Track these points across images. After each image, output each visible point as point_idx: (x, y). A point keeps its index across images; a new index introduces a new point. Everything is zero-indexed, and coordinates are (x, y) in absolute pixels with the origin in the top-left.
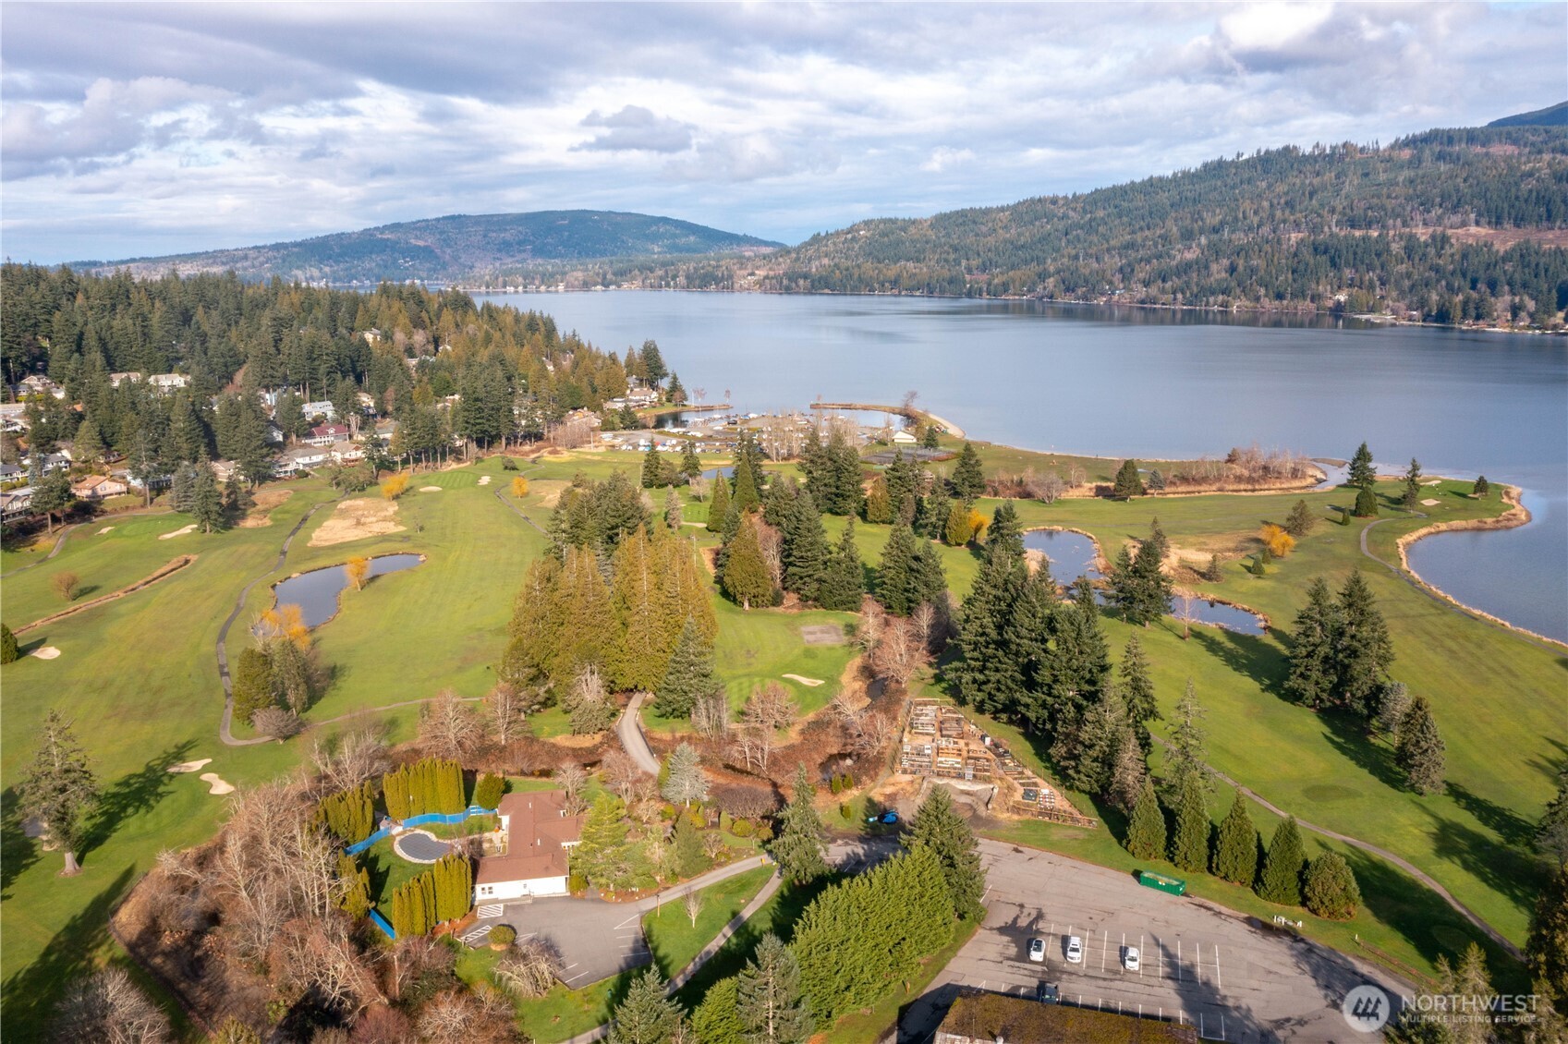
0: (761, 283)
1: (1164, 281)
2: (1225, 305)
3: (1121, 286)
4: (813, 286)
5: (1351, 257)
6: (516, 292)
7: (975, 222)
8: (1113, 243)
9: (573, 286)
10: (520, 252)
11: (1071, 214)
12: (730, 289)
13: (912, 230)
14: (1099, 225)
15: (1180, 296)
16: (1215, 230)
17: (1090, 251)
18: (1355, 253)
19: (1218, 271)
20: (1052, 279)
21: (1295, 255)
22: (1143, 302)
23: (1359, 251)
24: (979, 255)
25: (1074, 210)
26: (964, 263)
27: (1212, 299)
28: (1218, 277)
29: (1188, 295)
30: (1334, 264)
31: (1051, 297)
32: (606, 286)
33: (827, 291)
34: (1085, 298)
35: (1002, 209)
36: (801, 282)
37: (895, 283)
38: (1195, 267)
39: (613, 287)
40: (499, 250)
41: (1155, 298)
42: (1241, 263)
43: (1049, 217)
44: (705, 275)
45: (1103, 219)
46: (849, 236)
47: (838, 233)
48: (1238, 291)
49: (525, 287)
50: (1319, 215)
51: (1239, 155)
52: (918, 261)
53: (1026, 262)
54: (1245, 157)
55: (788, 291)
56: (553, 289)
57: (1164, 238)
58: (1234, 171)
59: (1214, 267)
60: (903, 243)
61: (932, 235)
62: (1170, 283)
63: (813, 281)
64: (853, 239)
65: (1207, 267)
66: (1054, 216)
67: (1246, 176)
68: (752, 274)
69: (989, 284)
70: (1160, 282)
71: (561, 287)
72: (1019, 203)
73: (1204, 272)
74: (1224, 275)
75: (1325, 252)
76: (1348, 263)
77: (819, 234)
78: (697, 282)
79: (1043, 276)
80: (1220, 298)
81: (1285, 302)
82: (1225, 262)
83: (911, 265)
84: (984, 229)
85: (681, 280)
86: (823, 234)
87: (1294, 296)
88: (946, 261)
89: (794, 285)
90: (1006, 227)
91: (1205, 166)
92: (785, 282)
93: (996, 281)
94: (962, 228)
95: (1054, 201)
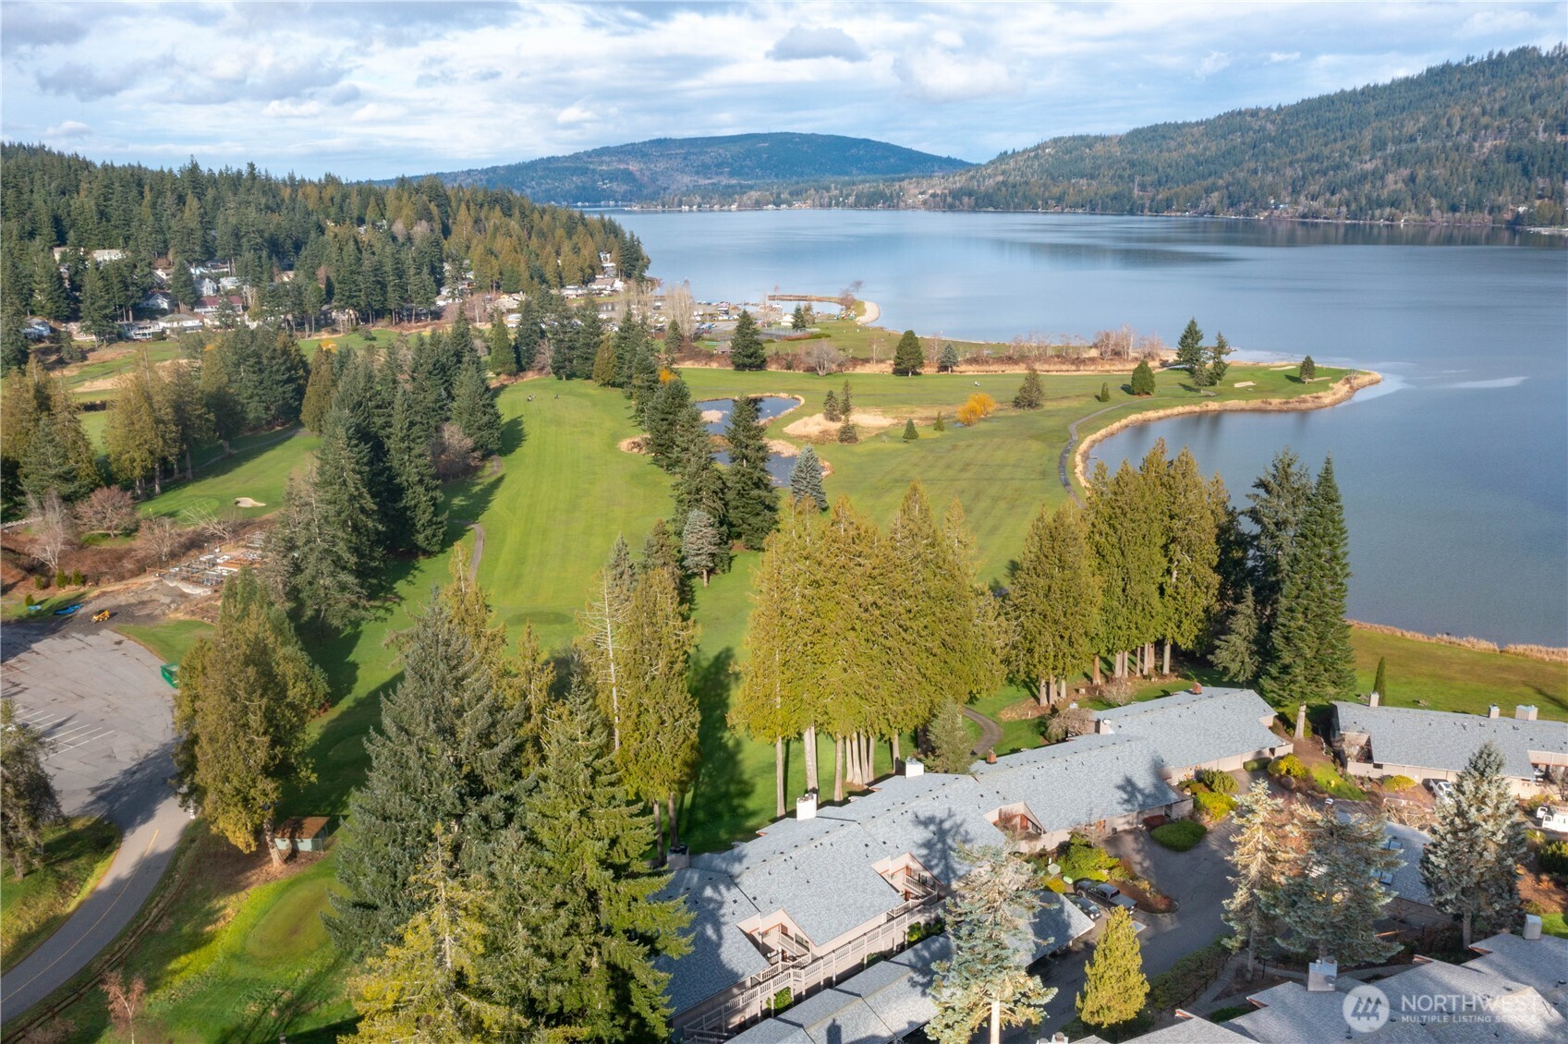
0: (925, 202)
1: (1333, 193)
2: (1392, 218)
3: (1287, 200)
4: (976, 204)
5: (1547, 164)
6: (691, 211)
7: (1164, 137)
8: (1299, 155)
9: (745, 206)
10: (717, 174)
11: (1269, 126)
12: (896, 207)
13: (1099, 146)
14: (1291, 137)
15: (1344, 209)
16: (1412, 139)
17: (1270, 164)
18: (1552, 160)
19: (1394, 182)
20: (1216, 194)
21: (1485, 163)
22: (1304, 216)
23: (1557, 158)
24: (1157, 170)
25: (1273, 122)
26: (1138, 179)
27: (1378, 212)
28: (1393, 187)
29: (1353, 207)
30: (1526, 172)
31: (1213, 213)
32: (777, 205)
33: (991, 209)
34: (1247, 213)
35: (1198, 124)
36: (966, 200)
37: (1060, 200)
38: (1370, 178)
39: (784, 206)
40: (697, 173)
41: (1317, 211)
42: (1421, 174)
43: (1244, 130)
44: (874, 194)
45: (1297, 130)
46: (1032, 154)
47: (1025, 151)
48: (1409, 202)
49: (699, 206)
50: (1526, 120)
51: (1468, 59)
52: (1092, 177)
53: (1203, 177)
54: (1475, 61)
55: (952, 208)
56: (726, 208)
57: (1353, 149)
58: (1458, 76)
59: (1390, 178)
60: (1083, 159)
61: (1117, 152)
62: (1338, 196)
63: (977, 199)
64: (1036, 156)
65: (1382, 178)
66: (1251, 129)
67: (1469, 80)
68: (922, 193)
69: (1153, 200)
70: (1328, 195)
71: (734, 207)
72: (1220, 117)
73: (1379, 184)
74: (1400, 185)
75: (1519, 158)
76: (1541, 172)
77: (1006, 153)
78: (864, 201)
79: (1208, 191)
80: (1388, 210)
81: (1458, 215)
82: (1405, 172)
83: (1083, 181)
84: (1172, 144)
85: (852, 199)
86: (1010, 152)
87: (1470, 207)
88: (1121, 177)
89: (957, 203)
90: (1196, 142)
91: (1430, 71)
92: (949, 200)
93: (1160, 196)
94: (1150, 144)
95: (1254, 113)
